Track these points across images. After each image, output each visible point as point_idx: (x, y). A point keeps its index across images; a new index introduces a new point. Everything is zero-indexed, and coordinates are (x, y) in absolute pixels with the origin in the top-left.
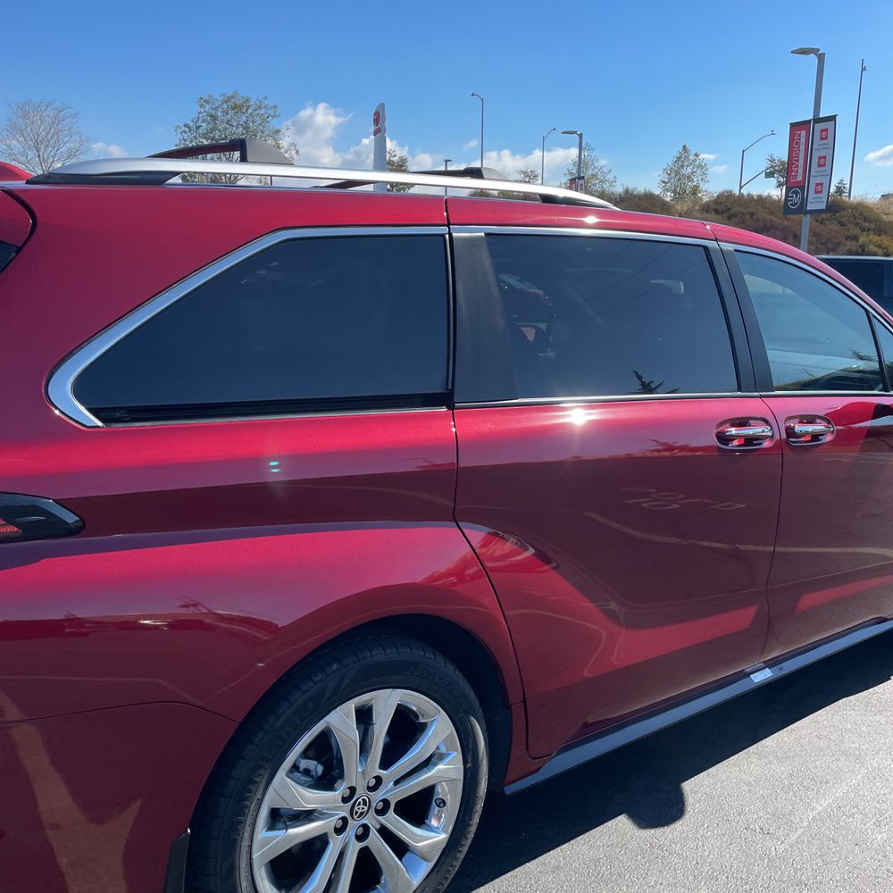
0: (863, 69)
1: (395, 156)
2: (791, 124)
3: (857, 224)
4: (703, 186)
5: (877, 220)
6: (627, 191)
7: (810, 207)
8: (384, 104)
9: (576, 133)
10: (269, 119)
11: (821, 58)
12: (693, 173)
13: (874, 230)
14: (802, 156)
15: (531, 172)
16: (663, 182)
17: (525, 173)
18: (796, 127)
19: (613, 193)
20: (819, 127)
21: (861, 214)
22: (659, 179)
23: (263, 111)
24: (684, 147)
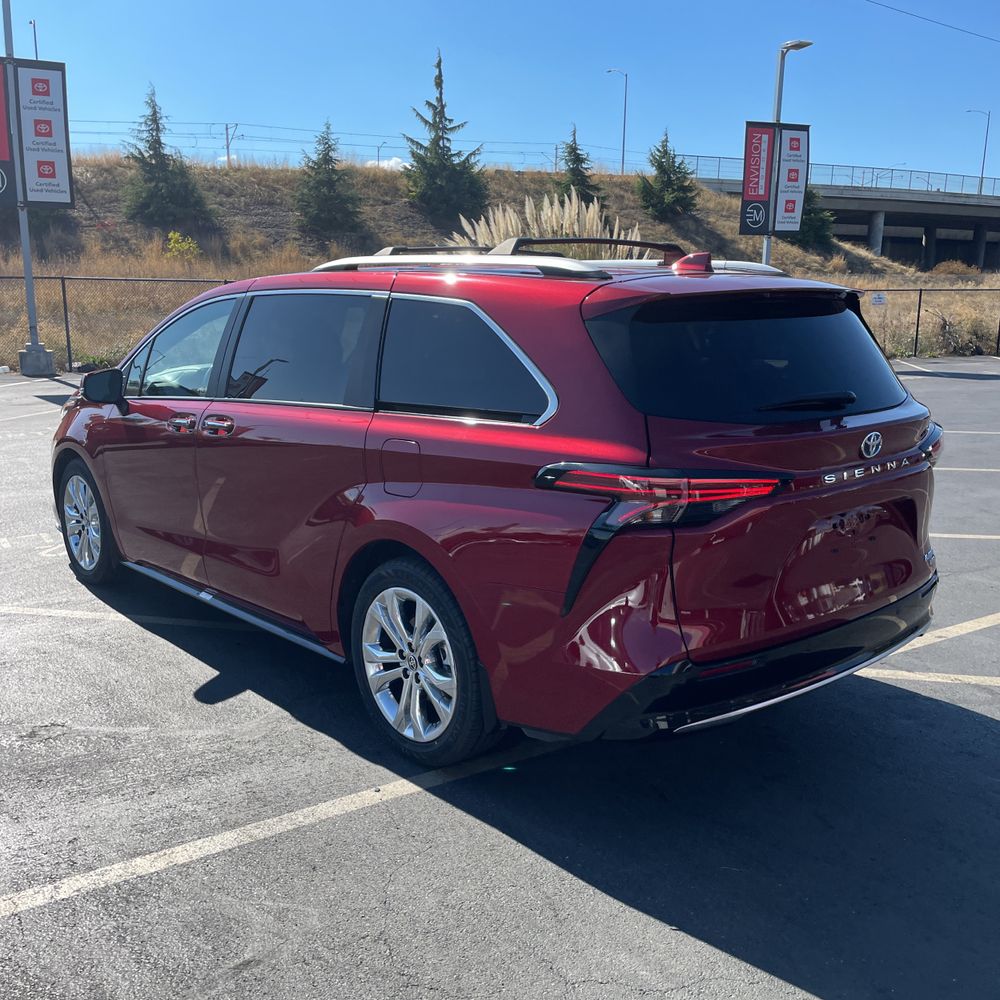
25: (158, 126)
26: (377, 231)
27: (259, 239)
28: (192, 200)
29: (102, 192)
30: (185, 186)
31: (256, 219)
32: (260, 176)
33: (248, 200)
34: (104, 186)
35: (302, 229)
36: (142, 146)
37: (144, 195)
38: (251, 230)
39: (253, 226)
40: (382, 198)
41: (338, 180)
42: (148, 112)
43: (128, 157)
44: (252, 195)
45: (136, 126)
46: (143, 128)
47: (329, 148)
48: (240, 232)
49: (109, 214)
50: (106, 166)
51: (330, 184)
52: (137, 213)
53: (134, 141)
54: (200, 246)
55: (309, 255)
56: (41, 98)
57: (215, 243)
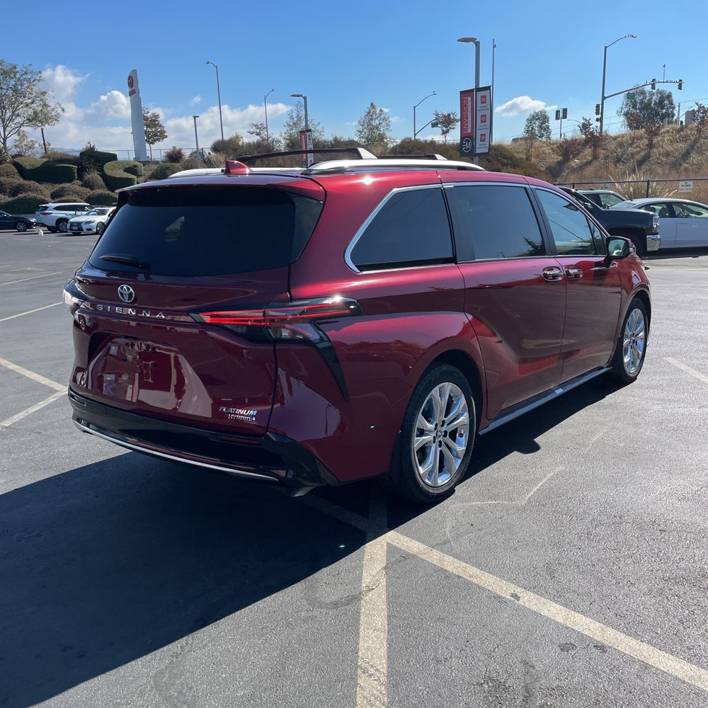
0: (494, 46)
1: (148, 112)
2: (462, 93)
3: (499, 161)
4: (388, 134)
5: (512, 158)
6: (335, 139)
7: (478, 151)
8: (136, 70)
9: (301, 96)
10: (35, 83)
11: (477, 44)
12: (380, 124)
13: (510, 165)
14: (470, 115)
15: (261, 125)
16: (358, 131)
17: (256, 126)
18: (464, 94)
19: (326, 142)
20: (480, 94)
21: (501, 153)
22: (356, 129)
23: (29, 76)
24: (372, 104)
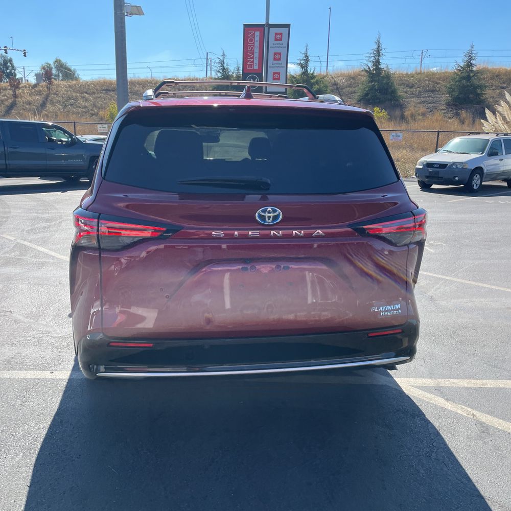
18: (248, 28)
20: (273, 31)
25: (379, 54)
26: (493, 104)
27: (422, 109)
28: (390, 90)
29: (348, 89)
30: (388, 84)
31: (423, 99)
32: (431, 76)
33: (421, 90)
34: (350, 86)
35: (448, 104)
36: (370, 65)
37: (367, 89)
38: (419, 105)
39: (420, 103)
40: (500, 85)
41: (473, 76)
42: (376, 47)
43: (363, 71)
44: (423, 87)
45: (369, 55)
46: (372, 55)
47: (471, 58)
48: (412, 106)
49: (349, 99)
50: (353, 76)
51: (468, 78)
52: (362, 98)
53: (367, 63)
54: (389, 114)
55: (450, 118)
56: (278, 42)
57: (398, 113)
